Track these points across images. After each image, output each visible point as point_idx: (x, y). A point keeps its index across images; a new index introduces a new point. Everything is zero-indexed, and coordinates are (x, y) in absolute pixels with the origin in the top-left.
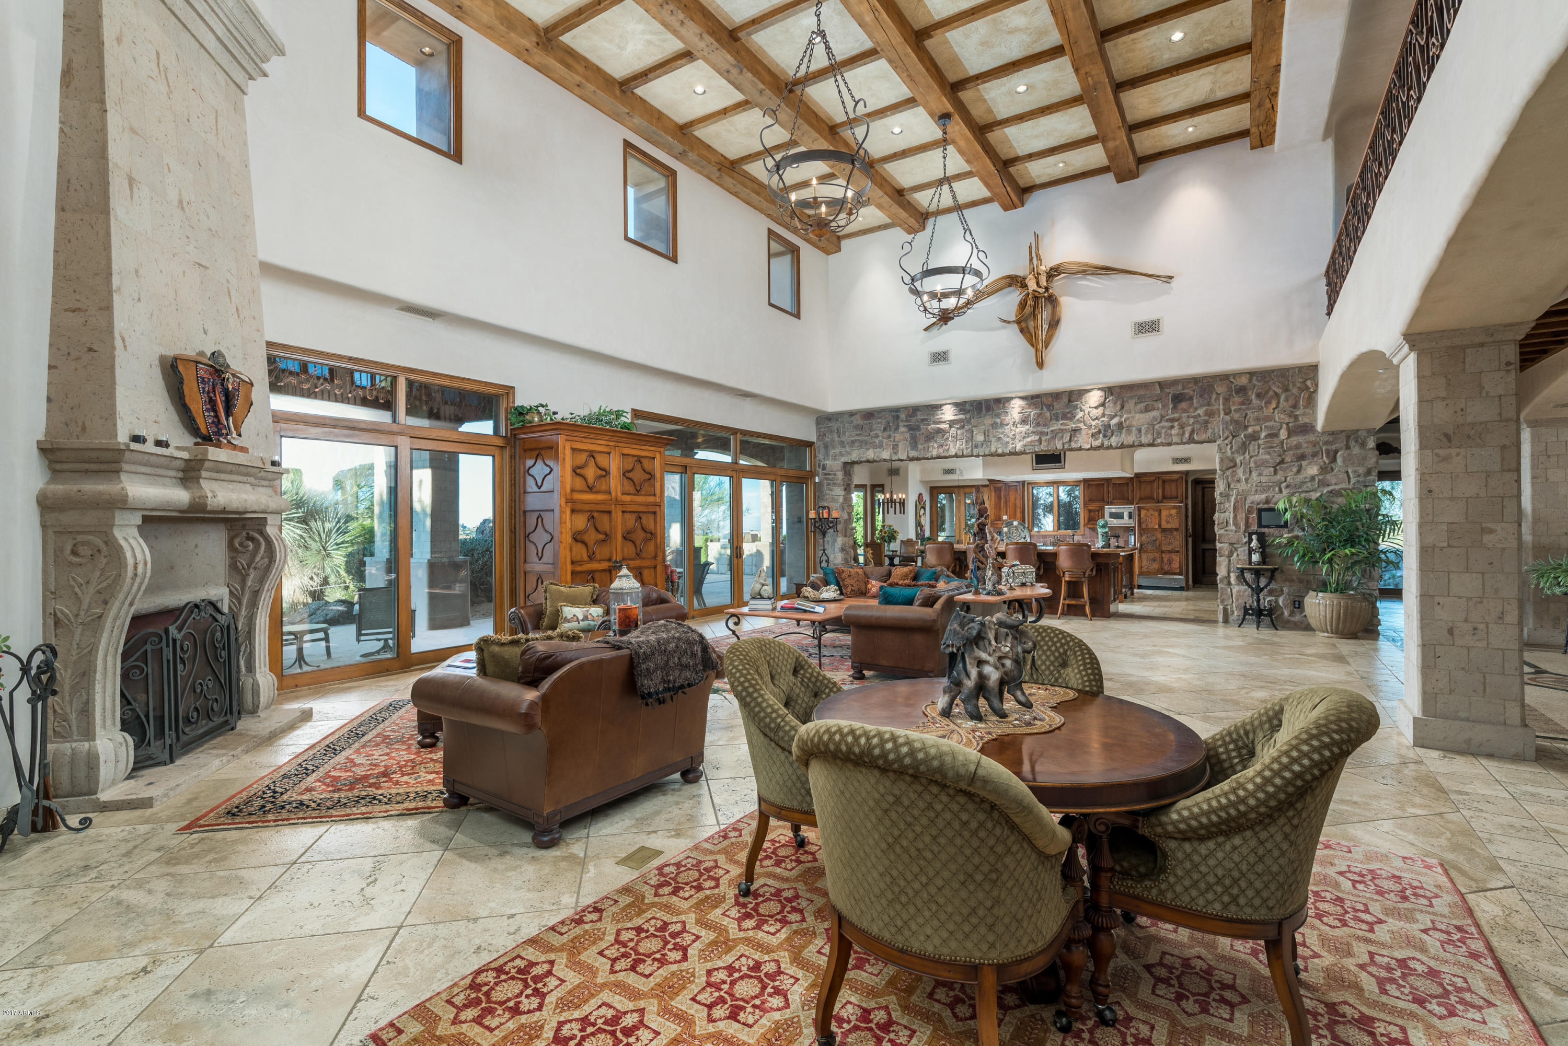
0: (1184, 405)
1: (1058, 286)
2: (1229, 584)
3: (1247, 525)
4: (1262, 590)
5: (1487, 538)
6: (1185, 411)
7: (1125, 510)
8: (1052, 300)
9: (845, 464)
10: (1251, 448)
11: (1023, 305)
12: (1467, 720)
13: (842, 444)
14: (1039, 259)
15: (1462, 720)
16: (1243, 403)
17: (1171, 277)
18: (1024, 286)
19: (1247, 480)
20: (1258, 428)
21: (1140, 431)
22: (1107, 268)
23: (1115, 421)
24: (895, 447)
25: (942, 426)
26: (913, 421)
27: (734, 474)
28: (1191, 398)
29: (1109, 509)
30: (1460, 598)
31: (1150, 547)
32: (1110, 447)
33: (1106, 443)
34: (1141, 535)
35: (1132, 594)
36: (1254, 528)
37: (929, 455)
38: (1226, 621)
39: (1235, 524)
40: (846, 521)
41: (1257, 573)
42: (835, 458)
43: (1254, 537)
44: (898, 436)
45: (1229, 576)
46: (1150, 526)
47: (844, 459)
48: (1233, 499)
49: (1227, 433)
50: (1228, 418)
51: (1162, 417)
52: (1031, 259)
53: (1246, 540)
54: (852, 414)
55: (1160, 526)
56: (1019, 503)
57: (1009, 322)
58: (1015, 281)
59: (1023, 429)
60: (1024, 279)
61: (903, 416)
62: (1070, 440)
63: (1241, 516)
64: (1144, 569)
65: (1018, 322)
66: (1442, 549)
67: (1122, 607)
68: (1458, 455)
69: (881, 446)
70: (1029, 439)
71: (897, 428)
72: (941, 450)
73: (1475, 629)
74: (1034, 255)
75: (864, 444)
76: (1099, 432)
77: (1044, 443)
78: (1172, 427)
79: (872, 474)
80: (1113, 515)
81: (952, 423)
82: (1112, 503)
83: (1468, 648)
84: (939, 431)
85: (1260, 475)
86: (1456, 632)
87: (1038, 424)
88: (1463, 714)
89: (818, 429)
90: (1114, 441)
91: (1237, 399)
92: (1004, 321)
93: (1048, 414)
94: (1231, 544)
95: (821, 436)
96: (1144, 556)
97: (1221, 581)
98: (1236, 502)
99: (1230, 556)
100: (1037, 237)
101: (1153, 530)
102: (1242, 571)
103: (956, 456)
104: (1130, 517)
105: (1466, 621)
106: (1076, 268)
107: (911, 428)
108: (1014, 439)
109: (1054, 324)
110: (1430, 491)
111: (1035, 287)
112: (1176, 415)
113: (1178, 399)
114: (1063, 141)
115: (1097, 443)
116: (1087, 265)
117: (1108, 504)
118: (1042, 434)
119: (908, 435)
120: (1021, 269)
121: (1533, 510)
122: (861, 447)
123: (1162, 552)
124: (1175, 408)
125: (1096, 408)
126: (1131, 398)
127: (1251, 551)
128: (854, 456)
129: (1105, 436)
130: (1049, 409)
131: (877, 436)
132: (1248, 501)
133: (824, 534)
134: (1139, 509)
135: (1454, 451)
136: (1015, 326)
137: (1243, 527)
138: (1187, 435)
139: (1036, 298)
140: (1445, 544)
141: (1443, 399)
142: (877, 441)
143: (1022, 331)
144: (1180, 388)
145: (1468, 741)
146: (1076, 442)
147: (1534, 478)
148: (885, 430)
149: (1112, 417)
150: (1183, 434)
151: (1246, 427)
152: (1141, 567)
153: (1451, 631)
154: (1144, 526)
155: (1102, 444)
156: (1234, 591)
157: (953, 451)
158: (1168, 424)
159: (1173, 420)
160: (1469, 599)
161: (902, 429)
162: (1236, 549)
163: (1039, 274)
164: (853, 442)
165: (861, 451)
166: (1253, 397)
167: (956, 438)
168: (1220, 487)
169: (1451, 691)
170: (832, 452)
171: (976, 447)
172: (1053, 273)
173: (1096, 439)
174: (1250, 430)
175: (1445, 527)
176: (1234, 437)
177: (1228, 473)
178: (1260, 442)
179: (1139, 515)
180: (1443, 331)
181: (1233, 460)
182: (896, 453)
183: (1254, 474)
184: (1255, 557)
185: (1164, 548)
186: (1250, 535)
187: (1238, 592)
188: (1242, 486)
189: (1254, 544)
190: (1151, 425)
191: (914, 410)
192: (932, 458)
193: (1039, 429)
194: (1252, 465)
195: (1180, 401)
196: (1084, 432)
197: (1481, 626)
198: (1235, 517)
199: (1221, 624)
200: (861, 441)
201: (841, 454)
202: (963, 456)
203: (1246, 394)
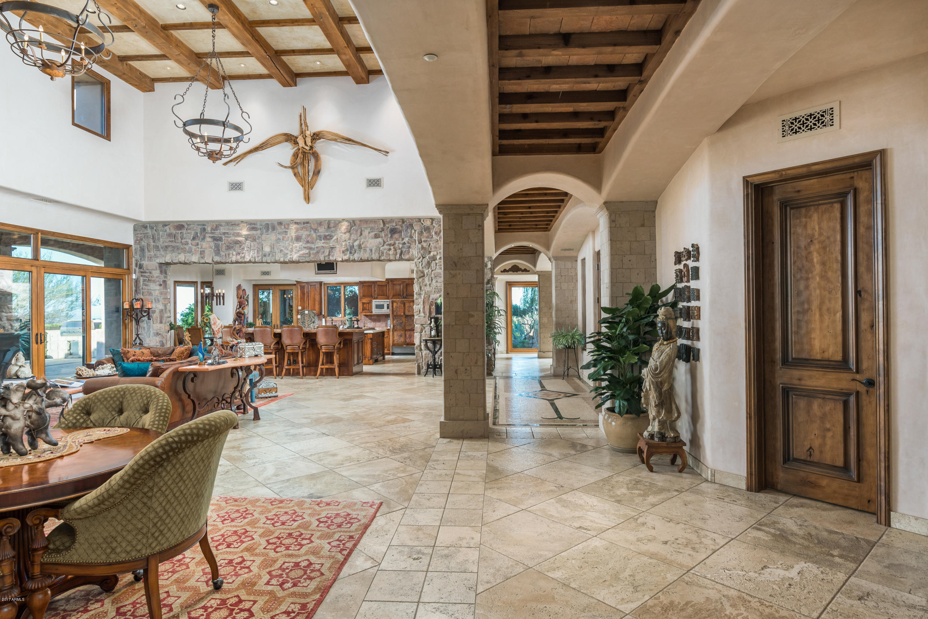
0: (396, 236)
1: (319, 146)
2: (421, 350)
3: (430, 313)
4: (436, 353)
5: (471, 320)
6: (397, 240)
7: (385, 302)
8: (316, 157)
9: (161, 264)
10: (432, 265)
11: (296, 155)
12: (463, 420)
13: (157, 248)
14: (306, 126)
15: (461, 420)
16: (428, 237)
17: (388, 153)
18: (296, 143)
19: (430, 285)
20: (435, 253)
21: (371, 250)
22: (350, 140)
23: (356, 243)
24: (202, 253)
25: (240, 239)
26: (217, 233)
27: (34, 269)
28: (400, 232)
29: (375, 302)
30: (460, 353)
31: (398, 327)
32: (354, 261)
33: (352, 258)
34: (393, 319)
35: (384, 359)
36: (434, 314)
37: (229, 260)
38: (419, 373)
39: (424, 312)
40: (161, 311)
41: (434, 342)
42: (150, 259)
43: (433, 320)
44: (205, 245)
45: (421, 345)
46: (399, 313)
47: (158, 261)
48: (422, 297)
49: (420, 255)
50: (420, 246)
51: (384, 242)
52: (301, 125)
53: (429, 322)
54: (165, 224)
55: (404, 313)
56: (317, 298)
57: (286, 167)
58: (289, 138)
59: (298, 245)
60: (297, 138)
61: (209, 229)
62: (329, 255)
63: (427, 307)
64: (395, 342)
65: (293, 167)
66: (453, 326)
67: (366, 368)
68: (459, 274)
69: (190, 251)
70: (302, 252)
71: (204, 239)
72: (239, 257)
73: (466, 370)
74: (303, 122)
75: (175, 249)
76: (347, 250)
77: (312, 256)
78: (390, 249)
79: (203, 273)
80: (378, 307)
81: (247, 238)
82: (377, 298)
83: (463, 381)
84: (237, 242)
85: (437, 282)
86: (459, 372)
87: (308, 242)
88: (461, 417)
89: (135, 235)
90: (356, 256)
91: (425, 234)
92: (282, 166)
93: (314, 235)
94: (422, 325)
95: (138, 241)
96: (395, 333)
97: (417, 348)
98: (425, 298)
99: (421, 332)
100: (305, 109)
101: (401, 316)
102: (426, 341)
103: (250, 262)
104: (388, 308)
105: (462, 365)
106: (331, 137)
107: (215, 239)
108: (292, 251)
109: (317, 172)
110: (448, 294)
111: (304, 146)
112: (392, 242)
113: (393, 231)
114: (314, 47)
115: (346, 257)
116: (336, 135)
117: (375, 298)
118: (310, 248)
119: (212, 244)
120: (295, 131)
121: (556, 304)
122: (173, 251)
123: (406, 330)
124: (391, 237)
125: (345, 233)
126: (366, 228)
127: (431, 329)
128: (168, 259)
129: (351, 253)
130: (315, 232)
131: (187, 244)
132: (431, 298)
133: (138, 322)
134: (393, 302)
135: (458, 272)
136: (290, 171)
137: (428, 314)
138: (398, 255)
139: (304, 153)
140: (454, 324)
141: (454, 243)
142: (187, 247)
143: (295, 175)
144: (394, 224)
145: (462, 432)
146: (333, 256)
147: (556, 287)
148: (194, 239)
149: (355, 241)
150: (396, 254)
151: (430, 252)
152: (393, 341)
153: (456, 372)
154: (395, 314)
155: (349, 258)
156: (423, 354)
157: (247, 259)
158: (388, 247)
159: (390, 245)
160: (464, 353)
161: (209, 239)
162: (424, 328)
163: (306, 136)
164: (167, 247)
165: (174, 254)
166: (433, 233)
167: (250, 248)
168: (416, 288)
169: (457, 404)
170: (147, 254)
171: (265, 256)
172: (316, 136)
173: (345, 255)
174: (432, 254)
175: (453, 314)
176: (423, 258)
177: (421, 280)
178: (437, 261)
179: (392, 306)
180: (452, 205)
181: (423, 272)
182: (203, 258)
183: (434, 281)
184: (433, 333)
185: (407, 328)
186: (431, 318)
187: (425, 354)
188: (428, 289)
189: (433, 324)
190: (378, 248)
191: (217, 225)
192: (232, 263)
193: (308, 245)
194: (433, 276)
195: (394, 233)
196: (337, 249)
197: (468, 368)
198: (424, 308)
199: (416, 375)
200: (173, 247)
201: (156, 256)
202: (255, 262)
203: (429, 232)
